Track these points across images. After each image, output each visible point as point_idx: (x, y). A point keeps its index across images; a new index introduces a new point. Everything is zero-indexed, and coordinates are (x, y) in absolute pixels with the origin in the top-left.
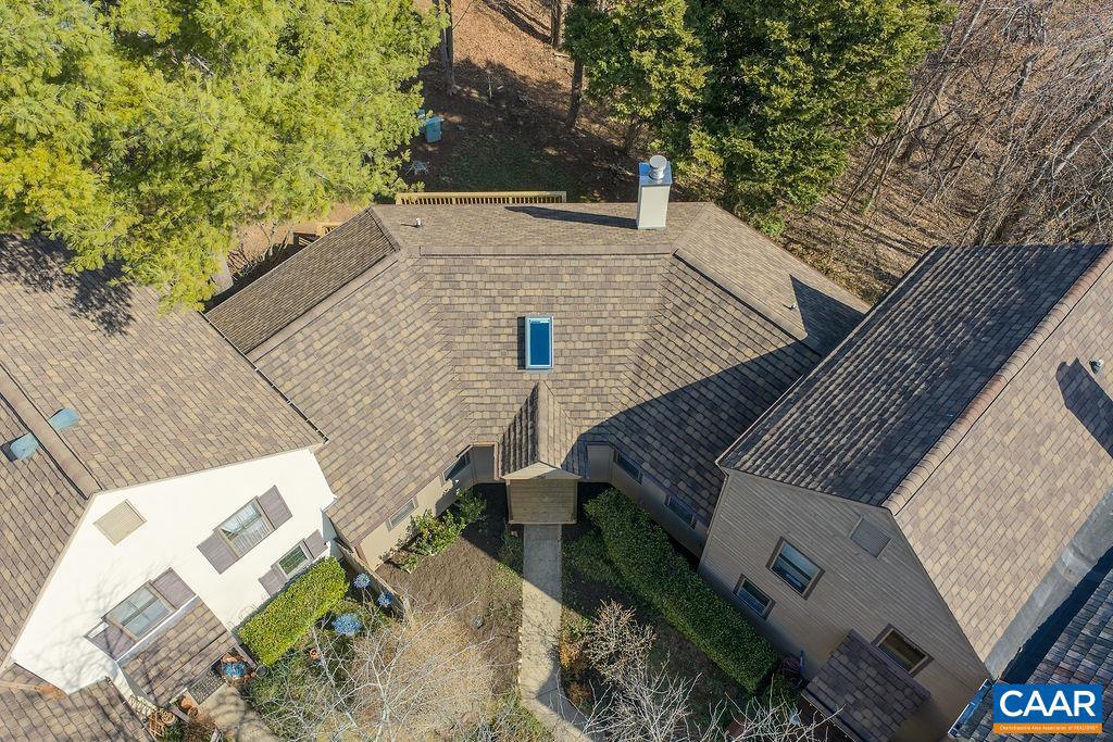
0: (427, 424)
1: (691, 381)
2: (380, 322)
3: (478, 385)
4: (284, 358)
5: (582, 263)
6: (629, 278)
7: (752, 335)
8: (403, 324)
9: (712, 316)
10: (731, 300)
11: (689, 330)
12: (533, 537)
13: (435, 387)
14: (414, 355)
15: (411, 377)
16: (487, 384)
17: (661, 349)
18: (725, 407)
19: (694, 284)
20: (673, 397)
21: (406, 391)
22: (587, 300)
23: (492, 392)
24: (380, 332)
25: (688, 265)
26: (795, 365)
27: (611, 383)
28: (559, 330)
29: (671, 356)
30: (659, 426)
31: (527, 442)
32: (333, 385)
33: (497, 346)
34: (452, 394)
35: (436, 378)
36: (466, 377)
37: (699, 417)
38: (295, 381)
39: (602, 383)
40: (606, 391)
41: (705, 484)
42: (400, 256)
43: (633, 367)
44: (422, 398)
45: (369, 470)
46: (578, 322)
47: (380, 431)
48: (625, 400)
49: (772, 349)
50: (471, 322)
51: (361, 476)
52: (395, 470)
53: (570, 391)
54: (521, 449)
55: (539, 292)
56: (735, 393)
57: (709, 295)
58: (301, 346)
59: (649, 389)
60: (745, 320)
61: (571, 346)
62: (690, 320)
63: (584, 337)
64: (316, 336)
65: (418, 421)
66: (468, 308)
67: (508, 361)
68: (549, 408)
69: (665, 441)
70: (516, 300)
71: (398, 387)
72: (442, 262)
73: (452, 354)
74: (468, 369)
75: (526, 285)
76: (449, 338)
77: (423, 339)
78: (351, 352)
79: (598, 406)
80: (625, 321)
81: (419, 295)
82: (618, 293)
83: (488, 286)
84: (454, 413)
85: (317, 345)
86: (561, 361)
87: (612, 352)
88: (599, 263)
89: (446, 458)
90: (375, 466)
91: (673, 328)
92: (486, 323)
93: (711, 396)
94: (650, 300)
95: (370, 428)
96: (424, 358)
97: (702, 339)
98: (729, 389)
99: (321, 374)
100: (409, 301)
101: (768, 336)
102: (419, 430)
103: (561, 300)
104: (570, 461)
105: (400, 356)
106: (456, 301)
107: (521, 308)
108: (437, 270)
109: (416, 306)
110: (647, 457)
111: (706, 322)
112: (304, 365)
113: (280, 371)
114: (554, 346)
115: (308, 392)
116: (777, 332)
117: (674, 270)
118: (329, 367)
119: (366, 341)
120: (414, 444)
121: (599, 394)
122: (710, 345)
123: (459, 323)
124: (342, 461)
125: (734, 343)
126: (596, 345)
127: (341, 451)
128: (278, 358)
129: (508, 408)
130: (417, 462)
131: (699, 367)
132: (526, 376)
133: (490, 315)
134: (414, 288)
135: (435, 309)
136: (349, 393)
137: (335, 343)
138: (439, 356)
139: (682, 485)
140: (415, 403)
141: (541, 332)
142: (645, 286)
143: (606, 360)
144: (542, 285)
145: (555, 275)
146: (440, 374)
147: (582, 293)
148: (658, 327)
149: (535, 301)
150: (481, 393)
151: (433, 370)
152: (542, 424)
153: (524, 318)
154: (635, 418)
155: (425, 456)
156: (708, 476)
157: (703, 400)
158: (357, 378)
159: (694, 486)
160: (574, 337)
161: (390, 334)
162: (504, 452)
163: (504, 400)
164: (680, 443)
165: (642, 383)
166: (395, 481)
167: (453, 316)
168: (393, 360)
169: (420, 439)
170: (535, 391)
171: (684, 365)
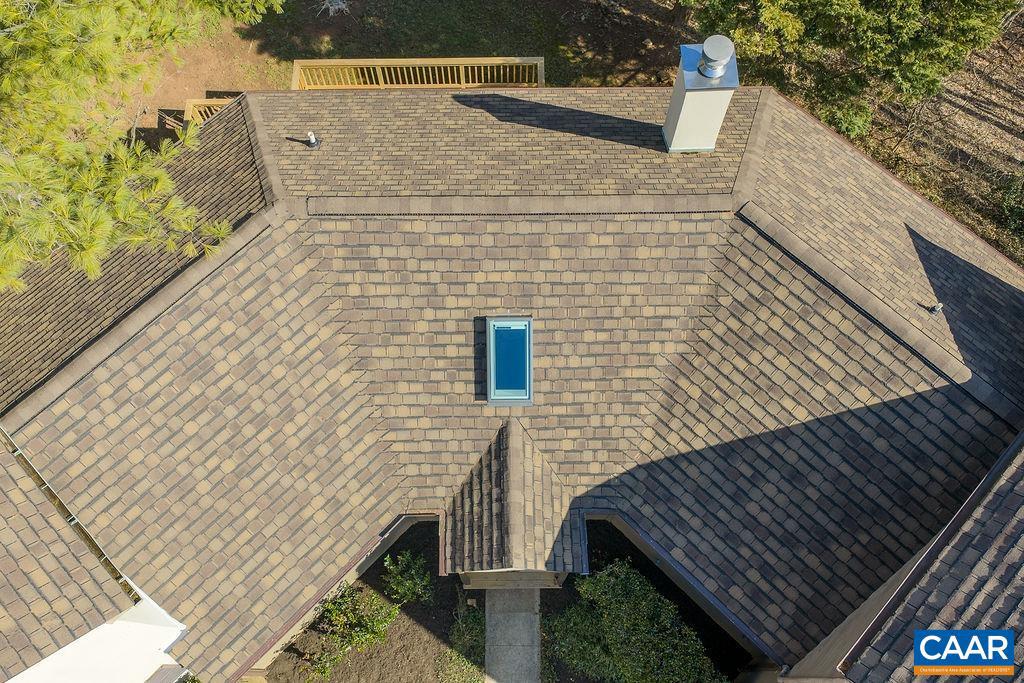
0: (330, 492)
1: (758, 430)
2: (244, 333)
3: (412, 424)
4: (78, 412)
5: (583, 227)
6: (658, 253)
7: (869, 364)
8: (284, 333)
9: (800, 326)
10: (836, 301)
11: (759, 345)
12: (498, 607)
13: (343, 431)
14: (306, 382)
15: (300, 419)
16: (425, 423)
17: (709, 371)
18: (816, 478)
19: (770, 267)
20: (726, 451)
21: (294, 442)
22: (589, 289)
23: (434, 435)
24: (245, 350)
25: (761, 233)
26: (946, 426)
27: (625, 420)
28: (541, 338)
29: (725, 385)
30: (702, 496)
31: (491, 523)
32: (168, 448)
33: (441, 364)
34: (369, 439)
35: (343, 415)
36: (392, 412)
37: (770, 490)
38: (100, 450)
39: (609, 421)
40: (616, 432)
41: (774, 595)
42: (274, 216)
43: (660, 396)
44: (321, 450)
45: (238, 576)
46: (573, 325)
47: (251, 514)
48: (646, 447)
49: (905, 393)
50: (398, 326)
51: (225, 588)
52: (280, 571)
53: (560, 432)
54: (481, 533)
55: (509, 277)
56: (834, 459)
57: (797, 288)
58: (106, 390)
59: (689, 436)
60: (858, 337)
61: (561, 362)
62: (761, 329)
63: (582, 349)
64: (131, 369)
65: (315, 488)
66: (392, 303)
67: (459, 387)
68: (526, 463)
69: (712, 522)
70: (472, 289)
71: (280, 438)
72: (345, 226)
73: (368, 377)
74: (395, 399)
75: (488, 265)
76: (362, 351)
77: (319, 355)
78: (195, 389)
79: (603, 456)
80: (651, 324)
81: (308, 284)
82: (642, 278)
83: (425, 266)
84: (373, 468)
85: (136, 385)
86: (545, 386)
87: (628, 373)
88: (611, 228)
89: (363, 540)
90: (248, 568)
91: (731, 339)
92: (422, 327)
93: (791, 457)
94: (693, 289)
95: (236, 509)
96: (322, 386)
97: (782, 362)
98: (824, 451)
99: (146, 431)
100: (293, 294)
101: (899, 369)
102: (319, 501)
103: (546, 289)
104: (559, 552)
105: (280, 388)
106: (372, 290)
107: (480, 302)
108: (337, 239)
109: (304, 301)
110: (680, 541)
111: (789, 335)
112: (113, 421)
113: (71, 437)
114: (534, 363)
115: (125, 465)
116: (915, 364)
117: (736, 240)
118: (158, 420)
119: (221, 368)
120: (311, 525)
121: (606, 439)
122: (793, 373)
123: (378, 327)
124: (190, 569)
125: (838, 374)
126: (603, 361)
127: (189, 552)
128: (66, 413)
129: (460, 458)
130: (317, 552)
131: (773, 409)
132: (489, 411)
133: (429, 314)
134: (300, 271)
135: (338, 304)
136: (197, 457)
137: (167, 378)
138: (346, 380)
139: (735, 591)
140: (309, 460)
141: (513, 345)
142: (687, 267)
143: (617, 385)
144: (515, 265)
145: (535, 245)
146: (350, 409)
147: (582, 277)
148: (705, 335)
149: (502, 290)
150: (417, 435)
151: (336, 405)
152: (515, 496)
153: (483, 320)
154: (662, 477)
155: (328, 542)
156: (781, 584)
157: (777, 462)
158: (208, 432)
159: (756, 595)
160: (567, 349)
161: (262, 352)
162: (454, 529)
163: (454, 446)
164: (735, 527)
165: (675, 424)
166: (281, 587)
167: (367, 315)
168: (270, 395)
169: (321, 517)
170: (503, 435)
171: (747, 402)
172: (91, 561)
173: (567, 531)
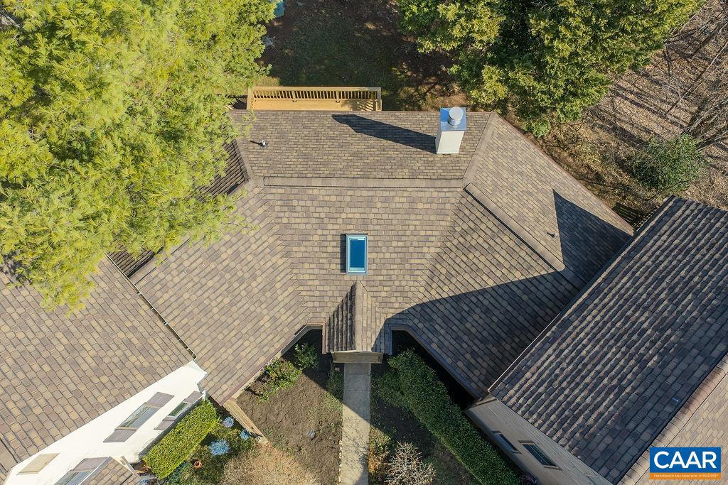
0: (272, 313)
1: (472, 289)
2: (234, 240)
3: (310, 283)
4: (162, 276)
5: (392, 194)
6: (428, 206)
7: (521, 261)
8: (253, 240)
9: (491, 242)
10: (507, 231)
11: (473, 250)
12: (350, 372)
13: (278, 285)
14: (262, 263)
15: (259, 280)
16: (317, 282)
17: (450, 261)
18: (497, 312)
19: (479, 214)
20: (457, 299)
21: (256, 290)
22: (395, 222)
23: (321, 288)
24: (234, 248)
25: (475, 198)
26: (553, 290)
27: (411, 283)
28: (371, 244)
29: (457, 268)
30: (446, 319)
31: (347, 330)
32: (200, 292)
33: (325, 255)
34: (290, 289)
35: (278, 278)
36: (301, 277)
37: (476, 317)
38: (171, 293)
39: (404, 283)
40: (407, 289)
41: (477, 365)
42: (248, 186)
43: (428, 272)
44: (268, 294)
45: (230, 351)
46: (387, 238)
47: (236, 323)
48: (421, 296)
49: (536, 274)
50: (305, 237)
51: (224, 356)
52: (249, 349)
53: (380, 288)
54: (342, 334)
55: (357, 216)
56: (504, 303)
57: (490, 225)
58: (174, 266)
59: (440, 291)
60: (517, 249)
61: (381, 256)
62: (473, 243)
63: (391, 249)
64: (185, 256)
65: (265, 312)
66: (302, 227)
67: (333, 266)
68: (364, 302)
69: (450, 331)
70: (340, 221)
71: (250, 288)
72: (281, 191)
73: (290, 260)
74: (302, 271)
75: (348, 210)
76: (288, 249)
77: (268, 250)
78: (212, 266)
79: (400, 299)
80: (423, 239)
81: (264, 217)
82: (419, 217)
83: (318, 210)
84: (292, 303)
85: (186, 263)
86: (374, 267)
87: (412, 261)
88: (405, 194)
89: (286, 337)
90: (235, 347)
91: (460, 247)
92: (316, 238)
93: (486, 302)
94: (443, 223)
95: (230, 321)
96: (269, 264)
97: (483, 259)
98: (500, 300)
99: (191, 284)
100: (257, 221)
101: (534, 264)
102: (267, 318)
103: (375, 222)
104: (378, 342)
105: (250, 265)
106: (293, 221)
107: (343, 227)
108: (278, 197)
109: (262, 225)
110: (435, 340)
111: (486, 246)
112: (177, 280)
113: (158, 287)
114: (369, 256)
115: (182, 299)
116: (541, 261)
117: (464, 201)
118: (196, 279)
119: (224, 256)
120: (263, 329)
121: (402, 292)
122: (488, 264)
123: (296, 238)
124: (209, 347)
125: (507, 265)
126: (401, 255)
127: (209, 340)
128: (157, 276)
129: (333, 299)
130: (266, 341)
131: (478, 280)
132: (347, 278)
133: (320, 232)
134: (260, 211)
135: (277, 227)
136: (213, 297)
137: (201, 260)
138: (280, 262)
139: (460, 364)
140: (263, 299)
141: (359, 248)
142: (441, 213)
143: (407, 266)
144: (360, 210)
145: (370, 202)
146: (282, 275)
147: (392, 217)
148: (449, 244)
149: (354, 222)
150: (313, 288)
151: (275, 273)
152: (358, 318)
153: (345, 235)
154: (428, 310)
155: (271, 337)
156: (480, 360)
157: (480, 305)
158: (218, 285)
159: (469, 365)
160: (384, 249)
161: (242, 249)
162: (329, 332)
163: (330, 294)
164: (460, 334)
165: (434, 286)
166: (250, 356)
167: (290, 232)
168: (245, 269)
169: (267, 325)
170: (353, 288)
171: (467, 276)
172: (175, 340)
173: (382, 334)
